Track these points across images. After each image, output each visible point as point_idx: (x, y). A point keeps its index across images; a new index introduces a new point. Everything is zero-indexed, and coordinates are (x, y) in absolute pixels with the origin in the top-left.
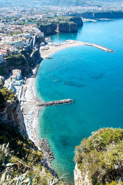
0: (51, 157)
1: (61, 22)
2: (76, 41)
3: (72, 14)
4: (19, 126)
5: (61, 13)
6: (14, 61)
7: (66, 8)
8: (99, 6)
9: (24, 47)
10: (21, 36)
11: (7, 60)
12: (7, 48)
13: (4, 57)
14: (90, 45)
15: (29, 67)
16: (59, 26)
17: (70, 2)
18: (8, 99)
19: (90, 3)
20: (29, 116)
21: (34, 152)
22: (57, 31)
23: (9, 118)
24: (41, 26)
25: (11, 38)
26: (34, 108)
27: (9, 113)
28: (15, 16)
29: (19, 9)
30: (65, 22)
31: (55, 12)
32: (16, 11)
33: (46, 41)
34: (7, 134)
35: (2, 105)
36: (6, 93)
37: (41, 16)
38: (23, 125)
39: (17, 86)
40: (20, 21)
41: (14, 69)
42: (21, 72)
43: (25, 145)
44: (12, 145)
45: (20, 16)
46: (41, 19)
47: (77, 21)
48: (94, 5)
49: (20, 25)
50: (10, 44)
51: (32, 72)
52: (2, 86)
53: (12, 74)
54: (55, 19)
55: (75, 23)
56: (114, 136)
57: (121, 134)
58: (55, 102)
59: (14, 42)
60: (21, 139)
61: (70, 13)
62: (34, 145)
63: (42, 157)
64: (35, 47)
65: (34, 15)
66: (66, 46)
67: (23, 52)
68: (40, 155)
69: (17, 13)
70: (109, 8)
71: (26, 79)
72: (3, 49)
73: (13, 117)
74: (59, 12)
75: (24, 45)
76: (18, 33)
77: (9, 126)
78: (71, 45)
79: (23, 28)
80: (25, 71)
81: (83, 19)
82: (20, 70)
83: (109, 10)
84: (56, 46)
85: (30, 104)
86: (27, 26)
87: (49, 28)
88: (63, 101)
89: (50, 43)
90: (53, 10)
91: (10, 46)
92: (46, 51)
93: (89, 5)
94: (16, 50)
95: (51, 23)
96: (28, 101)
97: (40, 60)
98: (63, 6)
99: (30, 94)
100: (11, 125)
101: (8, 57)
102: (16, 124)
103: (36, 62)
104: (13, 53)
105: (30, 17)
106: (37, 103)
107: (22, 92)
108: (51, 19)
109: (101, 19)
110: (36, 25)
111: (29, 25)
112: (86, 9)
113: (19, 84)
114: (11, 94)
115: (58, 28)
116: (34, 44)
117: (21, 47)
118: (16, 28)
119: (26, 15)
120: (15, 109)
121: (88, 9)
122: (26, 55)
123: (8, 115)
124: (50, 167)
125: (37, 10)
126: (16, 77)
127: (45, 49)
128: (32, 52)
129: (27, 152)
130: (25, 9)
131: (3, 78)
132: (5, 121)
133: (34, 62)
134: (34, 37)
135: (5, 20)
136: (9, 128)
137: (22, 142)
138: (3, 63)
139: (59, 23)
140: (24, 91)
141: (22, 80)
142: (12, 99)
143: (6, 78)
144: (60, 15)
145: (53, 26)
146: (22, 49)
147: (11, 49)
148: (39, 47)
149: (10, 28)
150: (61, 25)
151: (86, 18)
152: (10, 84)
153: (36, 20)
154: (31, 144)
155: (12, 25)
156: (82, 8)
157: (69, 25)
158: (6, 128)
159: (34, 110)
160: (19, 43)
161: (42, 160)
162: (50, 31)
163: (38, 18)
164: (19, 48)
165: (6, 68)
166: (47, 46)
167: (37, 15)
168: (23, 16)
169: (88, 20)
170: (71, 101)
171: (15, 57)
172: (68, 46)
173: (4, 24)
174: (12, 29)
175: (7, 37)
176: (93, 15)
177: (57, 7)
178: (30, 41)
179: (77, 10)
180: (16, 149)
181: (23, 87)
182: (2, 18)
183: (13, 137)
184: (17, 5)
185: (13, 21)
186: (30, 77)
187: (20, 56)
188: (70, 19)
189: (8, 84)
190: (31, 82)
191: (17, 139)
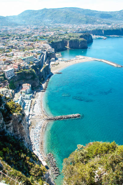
0: (57, 172)
1: (72, 39)
2: (85, 57)
3: (82, 31)
4: (24, 139)
5: (71, 30)
6: (24, 75)
7: (76, 26)
8: (109, 24)
9: (35, 63)
10: (32, 52)
11: (18, 74)
12: (18, 63)
13: (15, 71)
14: (100, 60)
15: (38, 81)
16: (69, 42)
17: (80, 20)
18: (15, 112)
19: (100, 21)
20: (37, 129)
21: (37, 166)
22: (68, 47)
23: (15, 131)
24: (52, 43)
25: (23, 53)
26: (42, 122)
27: (15, 126)
28: (28, 33)
29: (32, 27)
30: (75, 38)
31: (65, 29)
32: (29, 29)
33: (57, 57)
34: (11, 147)
35: (8, 117)
36: (13, 106)
37: (52, 34)
38: (28, 139)
39: (26, 100)
40: (32, 38)
41: (24, 83)
42: (30, 86)
43: (28, 158)
44: (15, 158)
45: (33, 33)
46: (52, 36)
47: (87, 38)
48: (103, 23)
49: (32, 41)
50: (22, 59)
51: (42, 86)
52: (9, 100)
53: (22, 88)
54: (66, 36)
55: (85, 40)
56: (100, 149)
57: (106, 148)
58: (64, 116)
59: (26, 57)
60: (25, 152)
61: (80, 30)
62: (38, 159)
63: (45, 171)
64: (46, 62)
65: (46, 32)
66: (75, 61)
67: (33, 67)
68: (42, 169)
69: (30, 31)
70: (119, 25)
71: (36, 93)
72: (14, 64)
73: (18, 129)
74: (69, 30)
75: (35, 61)
76: (29, 49)
77: (14, 138)
78: (81, 61)
79: (34, 44)
80: (35, 86)
81: (92, 36)
82: (30, 84)
83: (118, 27)
84: (66, 61)
85: (38, 118)
86: (39, 43)
87: (60, 44)
88: (71, 115)
89: (60, 59)
90: (64, 27)
91: (21, 61)
92: (56, 66)
93: (99, 23)
94: (27, 65)
95: (62, 40)
96: (37, 114)
97: (50, 74)
98: (74, 24)
99: (39, 108)
100: (16, 138)
101: (19, 71)
102: (21, 137)
103: (46, 77)
104: (24, 68)
105: (42, 34)
106: (46, 117)
107: (31, 105)
108: (62, 36)
109: (110, 36)
110: (47, 41)
111: (41, 42)
112: (96, 26)
113: (29, 98)
114: (18, 107)
115: (68, 45)
116: (44, 60)
117: (32, 62)
118: (28, 44)
119: (38, 33)
120: (21, 122)
121: (98, 26)
122: (36, 70)
123: (14, 128)
124: (53, 182)
125: (49, 28)
126: (26, 91)
127: (55, 65)
128: (42, 67)
129: (30, 165)
130: (38, 27)
131: (13, 91)
132: (10, 133)
133: (44, 77)
134: (45, 52)
135: (18, 37)
136: (14, 140)
137: (25, 155)
138: (14, 78)
139: (69, 39)
140: (33, 105)
141: (31, 94)
142: (18, 112)
143: (16, 92)
144: (71, 32)
145: (64, 43)
146: (33, 64)
147: (23, 64)
148: (49, 63)
149: (22, 45)
150: (71, 42)
151: (96, 35)
152: (20, 98)
153: (47, 37)
154: (35, 158)
155: (24, 41)
156: (92, 26)
157: (79, 41)
158: (11, 140)
159: (42, 124)
160: (30, 58)
161: (45, 175)
162: (61, 47)
163: (49, 35)
164: (30, 63)
165: (17, 82)
166: (57, 62)
167: (48, 32)
168: (36, 33)
169: (98, 37)
170: (79, 116)
171: (25, 72)
172: (77, 61)
173: (17, 40)
174: (24, 46)
175: (19, 53)
176: (103, 32)
177: (68, 25)
178: (40, 57)
179: (87, 28)
180: (19, 162)
181: (32, 101)
182: (16, 36)
183: (17, 150)
184: (31, 23)
185: (26, 38)
186: (39, 91)
187: (31, 71)
188: (80, 36)
189: (18, 97)
190: (40, 96)
191: (20, 152)
